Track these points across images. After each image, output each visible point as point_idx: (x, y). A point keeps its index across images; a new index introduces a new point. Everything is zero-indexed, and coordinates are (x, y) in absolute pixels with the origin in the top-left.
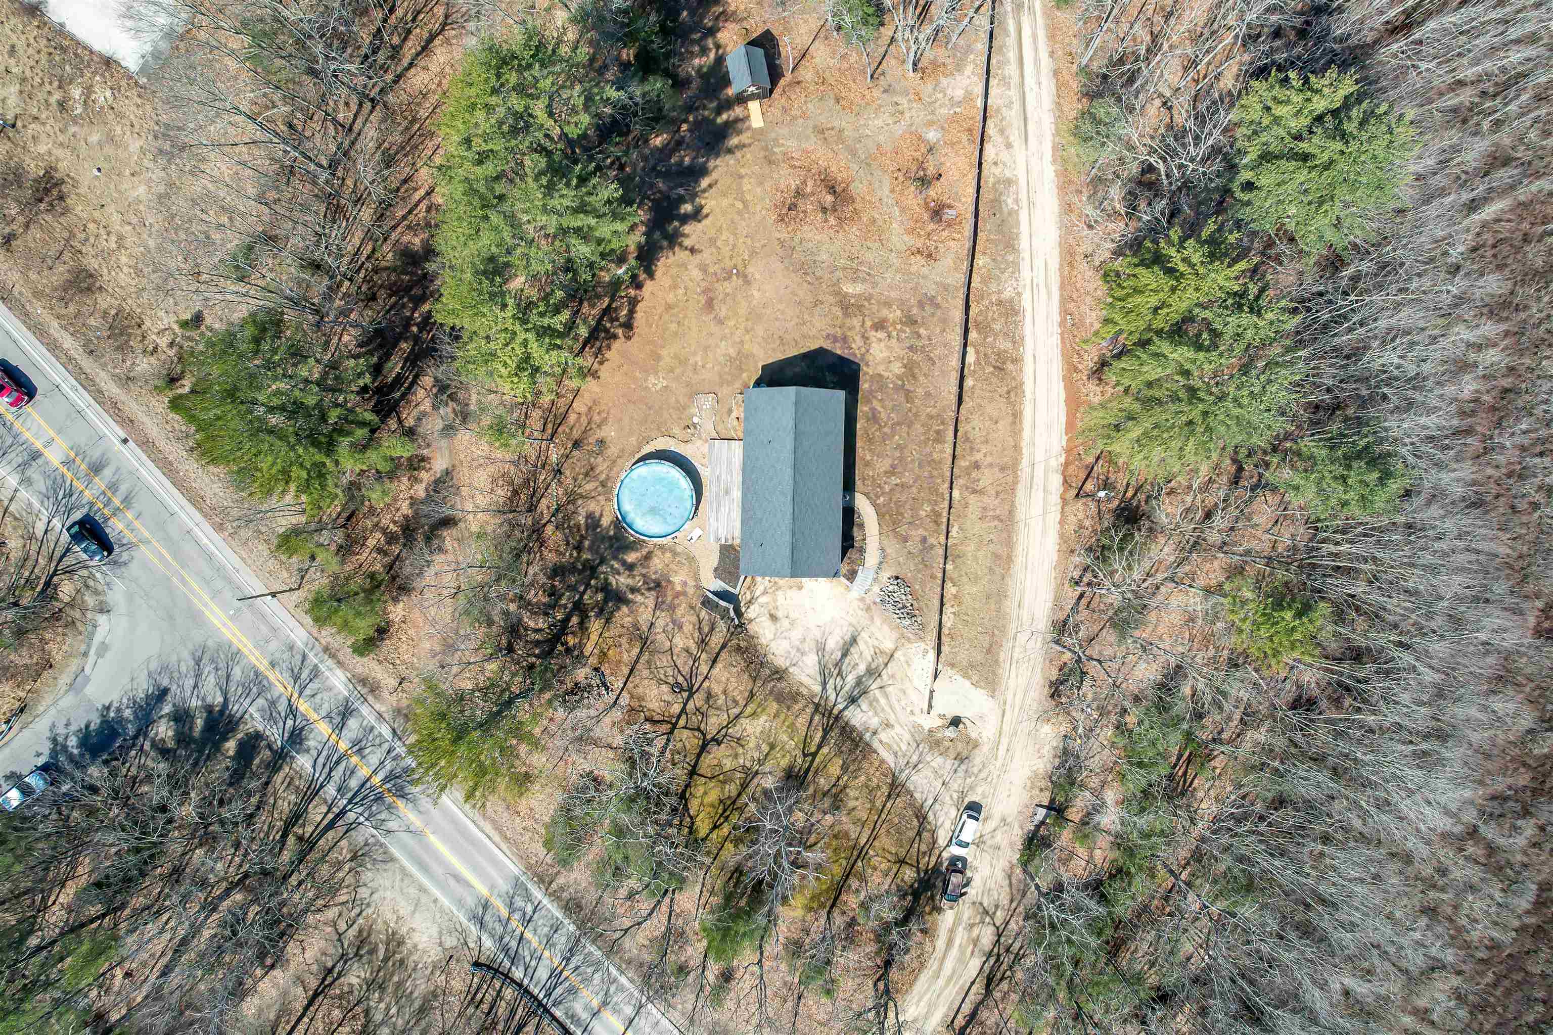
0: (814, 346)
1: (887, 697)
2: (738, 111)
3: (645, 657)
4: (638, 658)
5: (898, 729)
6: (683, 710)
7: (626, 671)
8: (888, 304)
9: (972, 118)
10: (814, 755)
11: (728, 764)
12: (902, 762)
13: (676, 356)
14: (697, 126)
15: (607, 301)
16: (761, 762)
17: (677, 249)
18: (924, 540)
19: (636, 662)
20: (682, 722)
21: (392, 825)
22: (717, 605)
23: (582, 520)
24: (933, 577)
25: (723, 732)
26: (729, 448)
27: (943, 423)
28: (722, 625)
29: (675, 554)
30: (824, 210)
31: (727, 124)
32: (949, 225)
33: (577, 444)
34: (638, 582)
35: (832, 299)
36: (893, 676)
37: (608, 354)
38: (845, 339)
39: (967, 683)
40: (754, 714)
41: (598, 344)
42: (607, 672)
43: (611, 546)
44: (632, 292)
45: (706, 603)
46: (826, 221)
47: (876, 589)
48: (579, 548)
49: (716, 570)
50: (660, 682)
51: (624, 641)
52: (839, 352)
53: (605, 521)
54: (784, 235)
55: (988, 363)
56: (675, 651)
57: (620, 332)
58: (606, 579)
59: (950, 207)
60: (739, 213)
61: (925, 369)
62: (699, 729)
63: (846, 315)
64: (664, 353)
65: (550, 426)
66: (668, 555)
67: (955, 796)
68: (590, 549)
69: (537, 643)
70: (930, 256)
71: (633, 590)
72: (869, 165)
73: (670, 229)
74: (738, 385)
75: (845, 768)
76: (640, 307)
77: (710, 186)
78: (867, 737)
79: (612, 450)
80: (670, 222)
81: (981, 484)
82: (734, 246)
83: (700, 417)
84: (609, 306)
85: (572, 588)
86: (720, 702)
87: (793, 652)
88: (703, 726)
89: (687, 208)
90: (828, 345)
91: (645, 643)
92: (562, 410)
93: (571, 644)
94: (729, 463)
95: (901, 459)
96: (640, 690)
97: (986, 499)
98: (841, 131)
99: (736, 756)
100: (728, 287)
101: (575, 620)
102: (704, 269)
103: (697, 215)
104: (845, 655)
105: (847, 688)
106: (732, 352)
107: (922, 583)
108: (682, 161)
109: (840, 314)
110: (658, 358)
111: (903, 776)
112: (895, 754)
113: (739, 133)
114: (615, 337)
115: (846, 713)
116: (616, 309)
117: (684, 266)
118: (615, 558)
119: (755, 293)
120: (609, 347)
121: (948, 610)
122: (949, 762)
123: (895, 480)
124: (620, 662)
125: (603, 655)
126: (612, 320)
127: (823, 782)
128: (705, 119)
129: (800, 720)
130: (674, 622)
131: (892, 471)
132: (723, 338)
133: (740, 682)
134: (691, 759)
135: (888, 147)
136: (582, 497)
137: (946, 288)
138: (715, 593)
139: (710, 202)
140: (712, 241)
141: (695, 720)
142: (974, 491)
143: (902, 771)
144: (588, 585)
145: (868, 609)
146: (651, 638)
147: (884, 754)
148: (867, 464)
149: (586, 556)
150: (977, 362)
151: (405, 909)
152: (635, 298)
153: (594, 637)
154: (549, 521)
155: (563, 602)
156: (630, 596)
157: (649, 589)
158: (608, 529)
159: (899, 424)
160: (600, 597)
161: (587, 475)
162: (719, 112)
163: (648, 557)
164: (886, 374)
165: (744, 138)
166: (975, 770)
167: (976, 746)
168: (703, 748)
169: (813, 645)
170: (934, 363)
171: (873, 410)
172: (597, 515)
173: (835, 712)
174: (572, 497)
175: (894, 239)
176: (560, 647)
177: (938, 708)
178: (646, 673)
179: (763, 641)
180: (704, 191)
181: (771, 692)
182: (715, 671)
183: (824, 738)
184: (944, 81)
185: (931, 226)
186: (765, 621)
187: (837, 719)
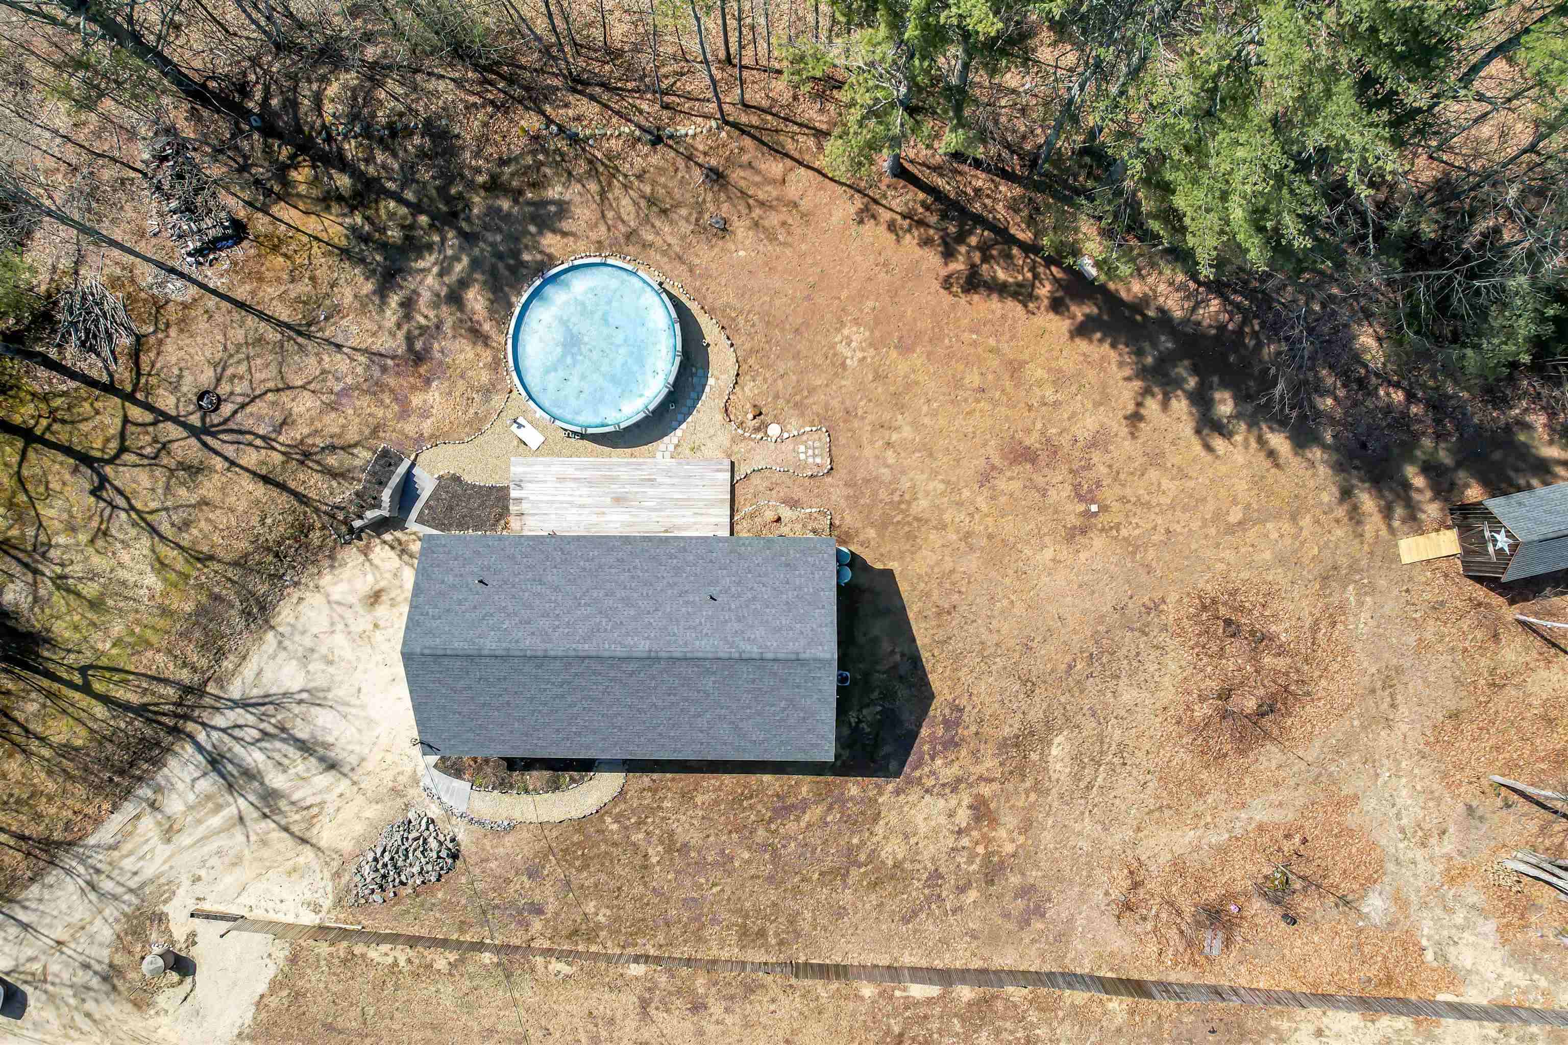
0: (933, 679)
1: (226, 829)
2: (1432, 510)
3: (273, 335)
4: (269, 319)
5: (163, 851)
6: (164, 416)
7: (242, 293)
8: (1027, 826)
9: (1412, 984)
10: (86, 689)
11: (51, 513)
12: (99, 859)
13: (909, 386)
14: (1402, 421)
15: (1025, 235)
16: (60, 581)
17: (1137, 384)
18: (538, 910)
19: (261, 315)
20: (136, 413)
22: (382, 484)
23: (554, 192)
24: (463, 926)
25: (120, 501)
26: (712, 503)
27: (781, 943)
28: (343, 493)
29: (487, 391)
30: (1225, 695)
31: (1406, 486)
32: (1190, 944)
33: (716, 177)
34: (424, 314)
35: (1036, 714)
36: (264, 843)
37: (911, 241)
38: (952, 744)
39: (262, 987)
40: (161, 565)
41: (933, 219)
42: (238, 252)
43: (500, 256)
44: (1044, 290)
45: (387, 460)
46: (1202, 699)
47: (434, 811)
48: (494, 186)
49: (456, 479)
50: (220, 366)
51: (303, 288)
52: (924, 732)
53: (550, 242)
54: (1170, 609)
55: (908, 1024)
56: (285, 397)
57: (959, 265)
58: (429, 247)
59: (1228, 943)
60: (1218, 516)
61: (891, 905)
62: (123, 449)
63: (1003, 745)
64: (917, 358)
65: (755, 120)
66: (485, 377)
67: (36, 967)
68: (493, 211)
69: (292, 104)
70: (1128, 907)
71: (408, 305)
72: (1316, 780)
73: (1181, 370)
74: (849, 519)
75: (66, 750)
76: (1013, 307)
77: (1271, 454)
78: (144, 792)
80: (1195, 370)
81: (660, 1016)
82: (1147, 505)
83: (780, 440)
84: (1012, 240)
85: (408, 177)
86: (182, 492)
87: (308, 641)
88: (128, 457)
89: (1225, 406)
90: (938, 709)
92: (790, 146)
93: (294, 174)
94: (680, 503)
95: (701, 865)
96: (202, 325)
97: (631, 1024)
98: (1389, 724)
99: (72, 529)
100: (1061, 494)
101: (343, 181)
102: (1099, 442)
104: (303, 746)
105: (238, 749)
106: (922, 505)
107: (447, 907)
108: (1323, 392)
109: (1007, 731)
110: (905, 349)
111: (71, 862)
112: (114, 847)
113: (1387, 513)
114: (949, 254)
115: (189, 749)
116: (1009, 257)
117: (1103, 400)
118: (475, 264)
119: (1049, 553)
120: (926, 242)
121: (402, 954)
122: (105, 954)
123: (655, 853)
124: (261, 279)
125: (274, 244)
126: (984, 248)
128: (1416, 437)
129: (160, 658)
130: (346, 392)
131: (671, 845)
132: (952, 487)
133: (229, 533)
134: (62, 434)
135: (1351, 820)
136: (603, 193)
137: (1062, 938)
138: (409, 477)
139: (1237, 453)
140: (1155, 459)
141: (143, 440)
142: (644, 1004)
143: (82, 861)
144: (416, 208)
145: (395, 792)
146: (310, 346)
147: (115, 823)
148: (686, 797)
149: (478, 203)
150: (910, 1003)
152: (1031, 297)
153: (312, 224)
154: (549, 121)
155: (380, 157)
156: (394, 300)
157: (410, 340)
158: (536, 247)
159: (775, 855)
160: (394, 234)
161: (652, 201)
162: (1429, 469)
163: (476, 335)
164: (880, 829)
165: (1374, 523)
166: (90, 1006)
167: (137, 1005)
168: (85, 459)
169: (320, 681)
170: (906, 920)
171: (804, 806)
172: (566, 225)
173: (190, 727)
174: (605, 172)
175: (1163, 835)
176: (285, 152)
177: (208, 931)
178: (238, 335)
179: (326, 579)
180: (1261, 440)
181: (217, 598)
182: (247, 484)
183: (126, 707)
184: (1489, 926)
185: (1188, 910)
186: (365, 583)
187: (175, 731)
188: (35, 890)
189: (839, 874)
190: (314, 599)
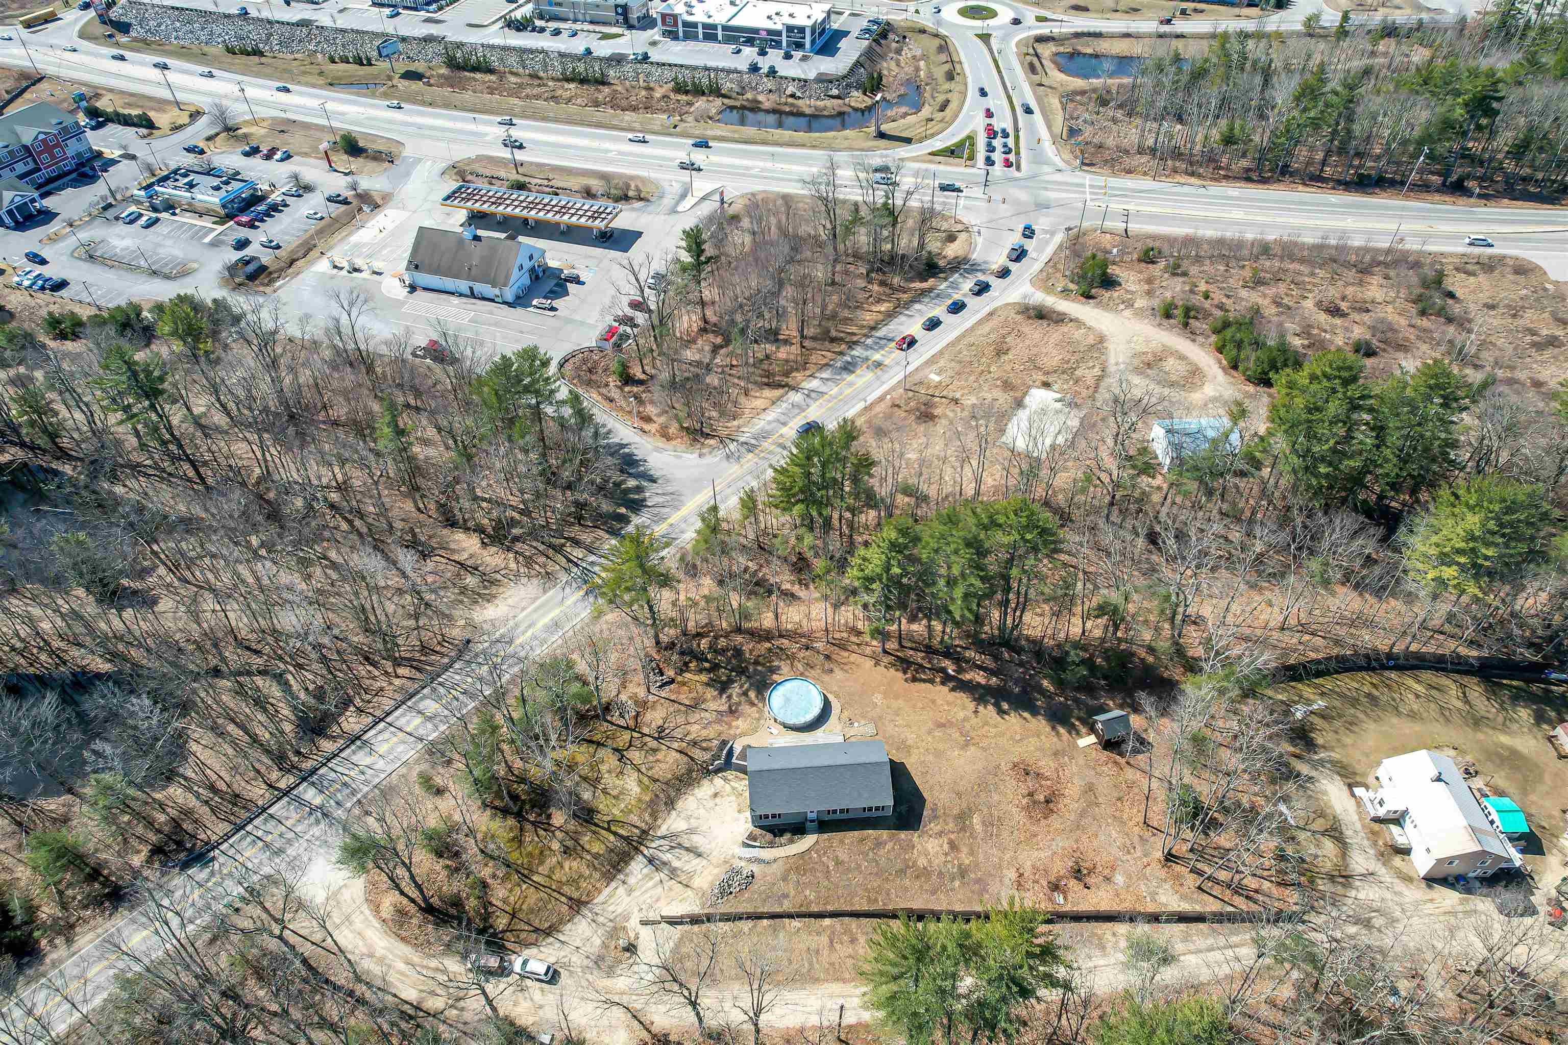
0: (925, 795)
1: (655, 886)
2: (1083, 730)
3: (684, 709)
4: (682, 704)
5: (627, 901)
6: (645, 735)
7: (673, 698)
10: (608, 830)
11: (604, 768)
12: (598, 909)
13: (899, 709)
14: (1066, 706)
15: (928, 666)
16: (604, 791)
17: (975, 703)
18: (786, 896)
19: (680, 704)
20: (635, 735)
21: (568, 590)
22: (723, 751)
23: (776, 664)
25: (628, 762)
28: (707, 756)
29: (758, 719)
30: (1031, 794)
31: (1073, 726)
32: (1049, 900)
33: (828, 657)
34: (735, 699)
35: (964, 805)
36: (671, 890)
37: (892, 670)
38: (936, 818)
39: (666, 956)
40: (640, 781)
41: (898, 664)
42: (672, 687)
43: (759, 682)
44: (938, 680)
45: (724, 743)
46: (1024, 797)
47: (743, 863)
48: (756, 663)
49: (749, 746)
50: (665, 720)
51: (694, 695)
52: (925, 814)
53: (775, 677)
54: (1004, 768)
56: (688, 727)
57: (909, 675)
58: (736, 681)
59: (1065, 899)
60: (1012, 738)
62: (630, 746)
63: (956, 818)
64: (900, 702)
65: (837, 642)
66: (757, 716)
67: (566, 961)
68: (756, 670)
69: (690, 647)
70: (1020, 885)
71: (729, 697)
72: (1077, 828)
73: (988, 698)
75: (596, 856)
76: (929, 685)
77: (1025, 719)
78: (621, 876)
79: (826, 678)
80: (993, 698)
81: (838, 946)
82: (987, 737)
83: (859, 727)
84: (925, 668)
85: (728, 663)
86: (650, 758)
87: (689, 813)
88: (632, 749)
89: (1005, 706)
90: (928, 805)
91: (694, 706)
92: (849, 649)
93: (691, 665)
95: (849, 870)
96: (659, 708)
98: (1097, 805)
99: (609, 772)
100: (957, 735)
101: (707, 665)
102: (966, 719)
103: (1001, 712)
104: (687, 849)
105: (660, 855)
107: (749, 900)
108: (1037, 701)
109: (955, 813)
110: (896, 697)
111: (586, 911)
112: (605, 903)
113: (1070, 733)
114: (905, 673)
115: (641, 857)
116: (924, 672)
117: (964, 708)
118: (752, 685)
119: (957, 754)
120: (897, 670)
121: (728, 927)
122: (597, 951)
124: (680, 694)
125: (684, 684)
126: (916, 671)
127: (585, 839)
128: (1071, 712)
129: (636, 818)
130: (709, 723)
131: (838, 863)
132: (918, 736)
133: (665, 772)
134: (609, 743)
135: (1097, 844)
136: (791, 663)
138: (731, 749)
139: (1013, 719)
140: (986, 723)
141: (637, 743)
142: (831, 941)
143: (591, 910)
144: (732, 670)
145: (726, 862)
146: (696, 711)
147: (607, 891)
148: (842, 842)
149: (751, 668)
151: (510, 601)
152: (934, 682)
153: (696, 678)
154: (773, 645)
155: (719, 658)
156: (725, 696)
157: (730, 707)
158: (770, 679)
159: (877, 864)
160: (724, 678)
161: (807, 665)
162: (1079, 718)
163: (753, 704)
164: (915, 852)
165: (1065, 736)
166: (588, 976)
167: (609, 973)
168: (617, 750)
169: (694, 826)
171: (885, 844)
172: (780, 672)
173: (642, 848)
174: (792, 658)
175: (1026, 854)
176: (688, 659)
177: (643, 931)
178: (672, 710)
179: (696, 791)
180: (1021, 716)
181: (658, 797)
182: (674, 754)
183: (622, 837)
185: (1044, 884)
186: (711, 791)
187: (636, 849)
188: (569, 925)
189: (902, 872)
190: (691, 798)
